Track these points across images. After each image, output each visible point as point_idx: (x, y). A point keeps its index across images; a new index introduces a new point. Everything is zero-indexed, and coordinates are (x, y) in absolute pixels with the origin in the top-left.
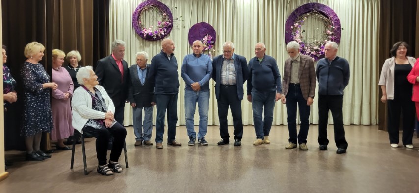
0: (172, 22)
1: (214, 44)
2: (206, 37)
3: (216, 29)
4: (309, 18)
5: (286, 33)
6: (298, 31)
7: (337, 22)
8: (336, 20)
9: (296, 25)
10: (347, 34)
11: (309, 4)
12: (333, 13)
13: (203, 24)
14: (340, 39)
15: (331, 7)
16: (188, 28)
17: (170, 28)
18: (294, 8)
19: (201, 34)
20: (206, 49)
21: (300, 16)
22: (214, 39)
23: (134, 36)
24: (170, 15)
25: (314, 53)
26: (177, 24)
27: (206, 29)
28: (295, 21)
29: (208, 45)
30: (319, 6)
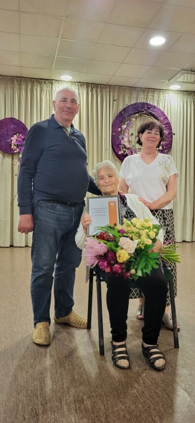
2: (15, 137)
4: (139, 120)
5: (112, 136)
6: (127, 135)
7: (169, 126)
8: (167, 124)
9: (124, 127)
10: (178, 140)
11: (137, 103)
12: (164, 115)
13: (12, 120)
14: (171, 147)
15: (161, 108)
18: (121, 108)
20: (15, 151)
21: (128, 117)
27: (16, 126)
28: (122, 122)
29: (18, 146)
30: (149, 106)
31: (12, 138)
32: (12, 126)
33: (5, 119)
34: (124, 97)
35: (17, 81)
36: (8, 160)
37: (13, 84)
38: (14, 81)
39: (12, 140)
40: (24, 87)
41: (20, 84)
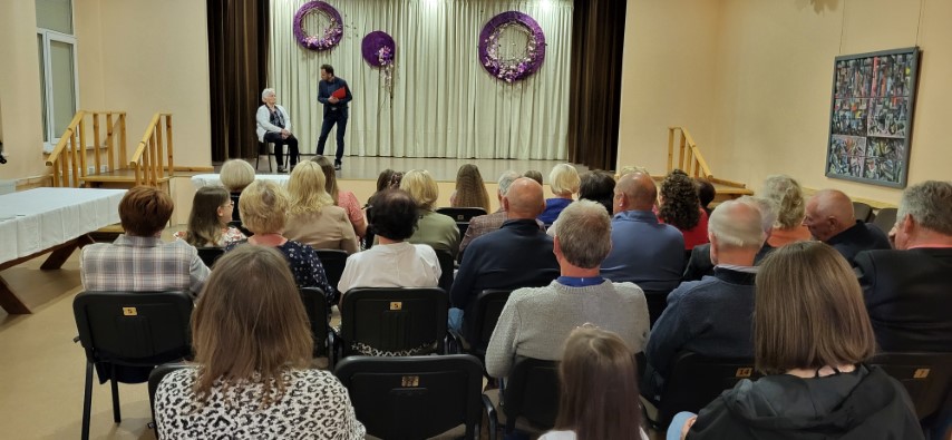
0: (341, 29)
1: (392, 58)
2: (383, 50)
3: (395, 39)
4: (509, 31)
5: (480, 47)
6: (494, 46)
7: (541, 36)
8: (539, 33)
9: (492, 37)
11: (508, 12)
12: (536, 24)
13: (380, 33)
14: (543, 59)
15: (534, 18)
16: (361, 37)
17: (339, 36)
18: (491, 16)
19: (378, 45)
20: (382, 64)
21: (496, 27)
22: (392, 52)
23: (295, 46)
24: (340, 22)
25: (511, 72)
26: (348, 32)
27: (384, 39)
28: (490, 33)
29: (384, 59)
30: (519, 15)
31: (380, 52)
32: (380, 39)
34: (494, 6)
36: (376, 71)
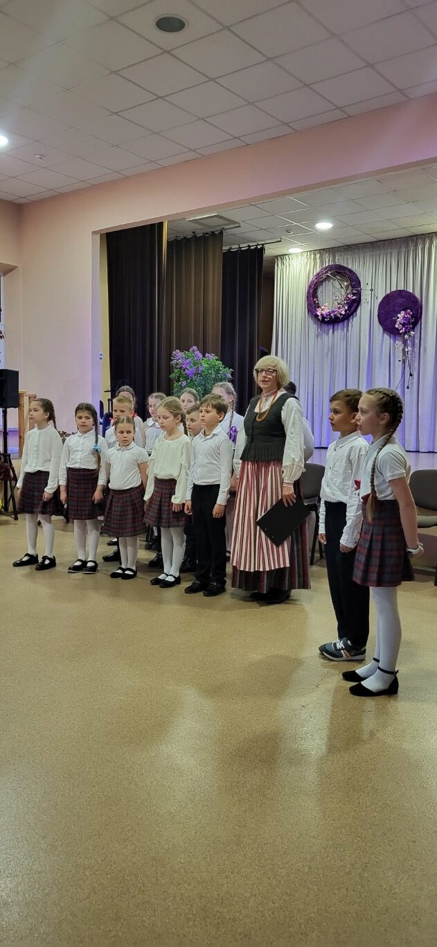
0: (358, 294)
1: (418, 320)
2: (403, 313)
13: (400, 293)
17: (355, 303)
19: (397, 309)
20: (401, 332)
22: (418, 315)
27: (404, 300)
29: (404, 325)
31: (399, 315)
32: (400, 300)
33: (392, 293)
35: (412, 240)
37: (407, 247)
38: (408, 243)
39: (398, 318)
40: (420, 247)
41: (416, 246)
